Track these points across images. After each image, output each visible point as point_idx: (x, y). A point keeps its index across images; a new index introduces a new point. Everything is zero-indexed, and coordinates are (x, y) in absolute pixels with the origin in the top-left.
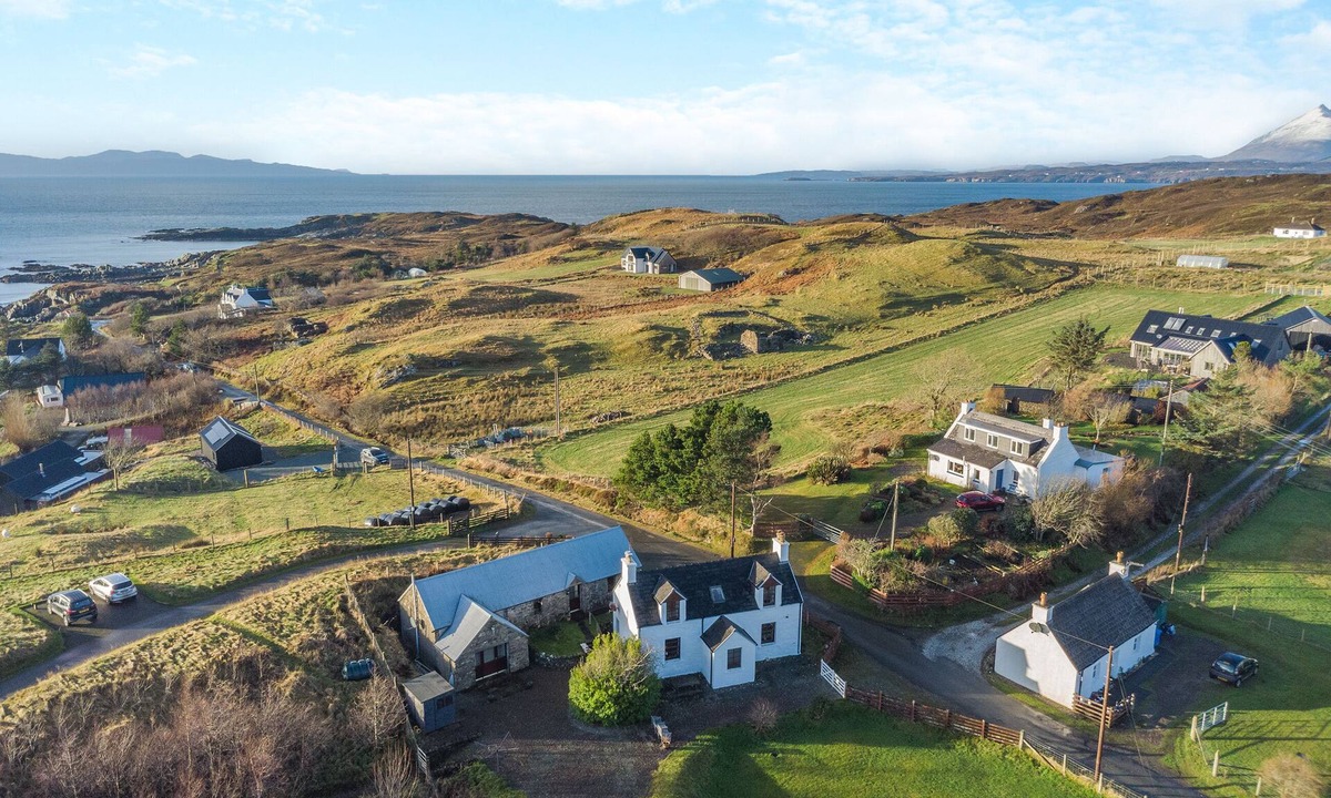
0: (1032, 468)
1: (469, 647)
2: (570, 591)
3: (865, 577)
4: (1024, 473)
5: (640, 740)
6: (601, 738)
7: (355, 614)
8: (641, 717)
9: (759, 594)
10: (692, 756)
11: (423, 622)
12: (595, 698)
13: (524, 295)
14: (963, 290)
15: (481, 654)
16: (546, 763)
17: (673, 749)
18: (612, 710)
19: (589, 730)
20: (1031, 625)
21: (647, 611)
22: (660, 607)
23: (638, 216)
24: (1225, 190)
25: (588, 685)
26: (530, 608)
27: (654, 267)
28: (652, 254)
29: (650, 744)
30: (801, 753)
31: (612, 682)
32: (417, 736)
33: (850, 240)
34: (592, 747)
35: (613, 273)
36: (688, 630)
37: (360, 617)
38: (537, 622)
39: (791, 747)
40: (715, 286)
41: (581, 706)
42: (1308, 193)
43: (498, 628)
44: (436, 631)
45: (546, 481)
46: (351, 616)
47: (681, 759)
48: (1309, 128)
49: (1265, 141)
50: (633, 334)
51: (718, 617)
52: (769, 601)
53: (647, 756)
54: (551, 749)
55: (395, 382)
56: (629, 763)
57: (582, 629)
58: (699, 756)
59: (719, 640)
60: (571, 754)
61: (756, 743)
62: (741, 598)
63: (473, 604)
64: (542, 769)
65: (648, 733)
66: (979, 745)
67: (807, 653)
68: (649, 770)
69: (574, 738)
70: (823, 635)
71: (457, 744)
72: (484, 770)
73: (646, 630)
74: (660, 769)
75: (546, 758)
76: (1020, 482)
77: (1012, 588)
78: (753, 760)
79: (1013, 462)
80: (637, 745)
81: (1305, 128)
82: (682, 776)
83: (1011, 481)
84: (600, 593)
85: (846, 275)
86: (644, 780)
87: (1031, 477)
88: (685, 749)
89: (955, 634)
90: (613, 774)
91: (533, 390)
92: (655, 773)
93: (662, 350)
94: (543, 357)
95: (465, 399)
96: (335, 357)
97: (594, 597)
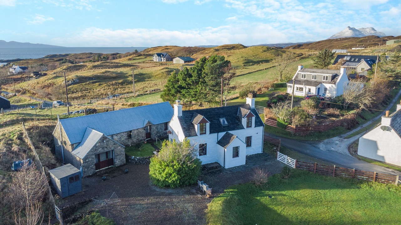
0: (333, 85)
1: (91, 151)
2: (145, 128)
3: (284, 120)
4: (330, 88)
5: (193, 194)
6: (170, 194)
7: (26, 140)
8: (192, 182)
9: (244, 121)
10: (226, 200)
11: (65, 142)
12: (165, 172)
13: (120, 64)
14: (269, 59)
15: (98, 156)
16: (138, 210)
17: (213, 197)
18: (176, 178)
19: (163, 191)
20: (382, 128)
21: (189, 129)
22: (196, 127)
23: (157, 48)
24: (332, 42)
25: (161, 165)
26: (125, 136)
27: (164, 59)
28: (163, 55)
29: (200, 196)
30: (284, 195)
31: (175, 162)
32: (56, 201)
33: (228, 48)
34: (165, 199)
35: (150, 62)
36: (210, 139)
37: (28, 141)
38: (129, 143)
39: (277, 192)
40: (185, 62)
41: (158, 178)
42: (357, 41)
43: (108, 141)
44: (72, 145)
45: (131, 104)
46: (24, 142)
47: (220, 202)
48: (345, 33)
49: (334, 37)
50: (160, 70)
51: (225, 132)
52: (249, 126)
53: (199, 202)
54: (141, 202)
55: (71, 85)
56: (190, 207)
57: (153, 146)
58: (229, 200)
59: (228, 143)
60: (152, 204)
61: (258, 192)
62: (235, 123)
63: (93, 130)
64: (136, 213)
65: (197, 190)
66: (374, 185)
67: (266, 152)
68: (203, 209)
69: (154, 195)
70: (270, 144)
71: (83, 203)
72: (99, 217)
73: (189, 139)
74: (209, 208)
75: (138, 207)
76: (327, 92)
77: (345, 124)
78: (259, 201)
79: (324, 84)
80: (192, 197)
81: (344, 33)
82: (223, 211)
83: (323, 92)
84: (160, 131)
85: (230, 56)
86: (201, 215)
87: (333, 89)
88: (220, 196)
89: (329, 142)
90: (181, 213)
91: (124, 86)
92: (206, 211)
93: (171, 74)
94: (127, 77)
95: (98, 90)
96: (48, 80)
97: (158, 132)
